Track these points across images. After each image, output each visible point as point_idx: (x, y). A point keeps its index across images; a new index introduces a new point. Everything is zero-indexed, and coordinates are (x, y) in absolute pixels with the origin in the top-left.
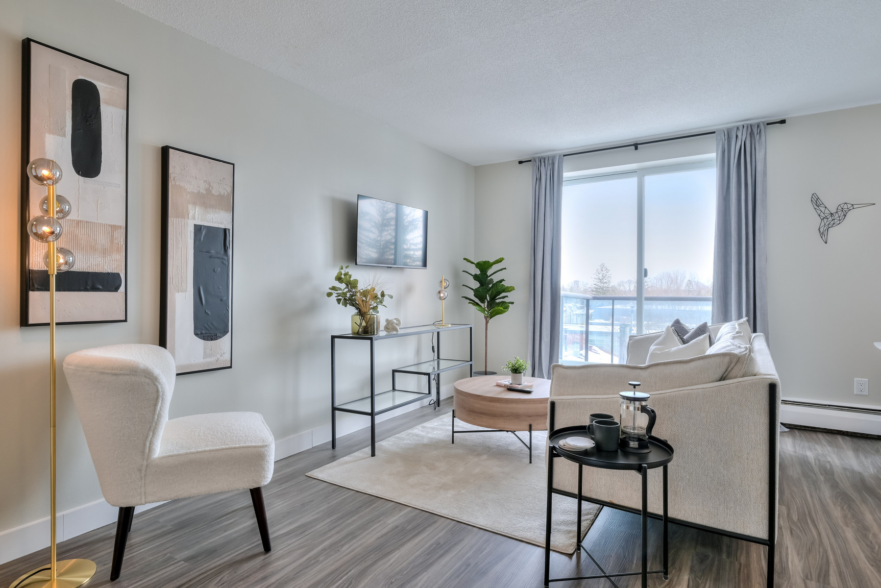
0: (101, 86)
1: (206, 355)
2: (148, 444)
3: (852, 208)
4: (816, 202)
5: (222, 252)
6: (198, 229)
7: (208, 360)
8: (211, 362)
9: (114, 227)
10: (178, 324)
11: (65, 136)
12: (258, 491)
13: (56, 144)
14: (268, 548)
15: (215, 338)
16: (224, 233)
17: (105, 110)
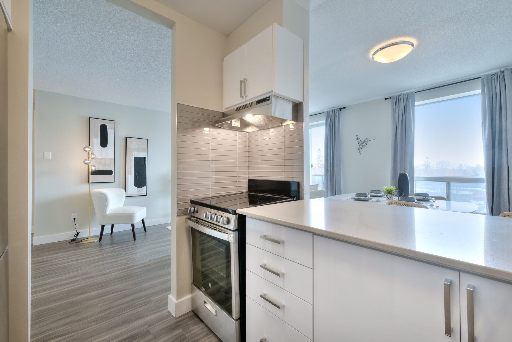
0: (108, 126)
1: (138, 192)
2: (105, 210)
3: (369, 140)
4: (358, 138)
5: (144, 164)
6: (136, 158)
7: (139, 193)
8: (140, 194)
9: (111, 159)
10: (129, 183)
11: (98, 138)
12: (133, 225)
13: (96, 140)
14: (135, 239)
15: (141, 187)
16: (144, 158)
17: (109, 131)
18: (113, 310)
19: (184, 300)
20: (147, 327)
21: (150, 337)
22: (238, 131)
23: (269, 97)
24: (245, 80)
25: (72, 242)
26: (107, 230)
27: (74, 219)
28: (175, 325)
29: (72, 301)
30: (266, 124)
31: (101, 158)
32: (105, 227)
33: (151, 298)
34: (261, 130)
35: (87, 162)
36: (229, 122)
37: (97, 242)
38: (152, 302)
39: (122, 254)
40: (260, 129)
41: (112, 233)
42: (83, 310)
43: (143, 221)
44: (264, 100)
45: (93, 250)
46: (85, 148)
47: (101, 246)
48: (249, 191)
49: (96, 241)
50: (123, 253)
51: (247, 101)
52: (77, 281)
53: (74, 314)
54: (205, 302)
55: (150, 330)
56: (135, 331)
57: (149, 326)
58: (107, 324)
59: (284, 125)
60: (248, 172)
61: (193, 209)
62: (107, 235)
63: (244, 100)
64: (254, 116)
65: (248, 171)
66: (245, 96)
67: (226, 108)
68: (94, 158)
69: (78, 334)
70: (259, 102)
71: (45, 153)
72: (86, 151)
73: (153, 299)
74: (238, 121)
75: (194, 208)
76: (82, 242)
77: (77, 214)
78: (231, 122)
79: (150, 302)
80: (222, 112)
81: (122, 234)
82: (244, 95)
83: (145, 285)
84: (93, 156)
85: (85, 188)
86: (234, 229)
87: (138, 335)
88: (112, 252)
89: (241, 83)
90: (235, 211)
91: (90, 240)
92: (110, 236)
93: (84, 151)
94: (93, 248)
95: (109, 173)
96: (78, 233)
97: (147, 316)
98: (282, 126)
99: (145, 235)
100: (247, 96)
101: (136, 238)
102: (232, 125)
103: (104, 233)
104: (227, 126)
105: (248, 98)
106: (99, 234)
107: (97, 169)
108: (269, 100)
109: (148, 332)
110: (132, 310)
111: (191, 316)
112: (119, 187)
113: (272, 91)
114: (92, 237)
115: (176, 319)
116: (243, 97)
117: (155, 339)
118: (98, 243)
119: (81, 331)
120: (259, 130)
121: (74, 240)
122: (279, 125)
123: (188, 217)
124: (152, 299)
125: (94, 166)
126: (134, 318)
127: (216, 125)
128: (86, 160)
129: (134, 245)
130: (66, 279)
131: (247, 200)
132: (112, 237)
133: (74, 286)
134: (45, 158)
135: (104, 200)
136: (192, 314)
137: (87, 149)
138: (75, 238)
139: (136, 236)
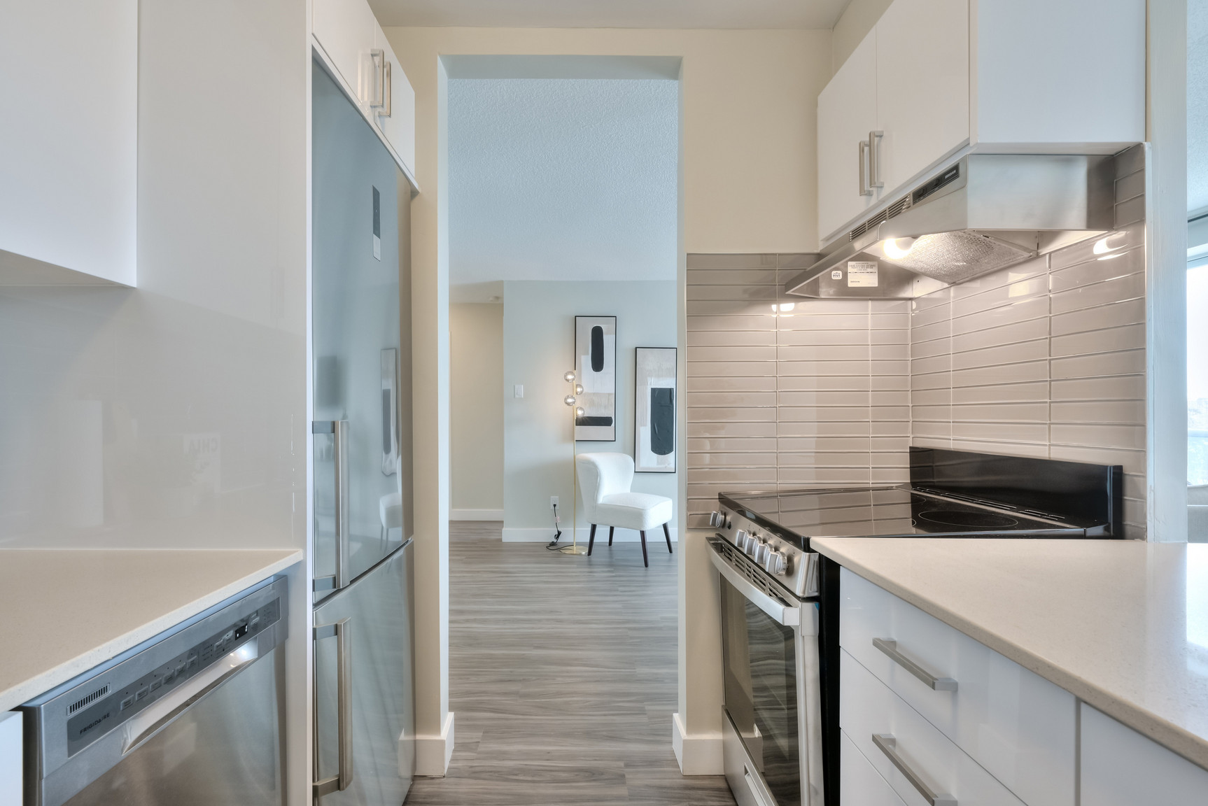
0: (603, 327)
1: (658, 463)
2: (595, 496)
5: (669, 402)
6: (653, 390)
7: (660, 466)
8: (663, 468)
9: (609, 394)
10: (642, 444)
11: (588, 354)
12: (643, 533)
13: (586, 359)
14: (646, 565)
15: (665, 454)
16: (671, 390)
17: (605, 337)
18: (575, 699)
19: (704, 741)
20: (621, 764)
21: (623, 791)
22: (870, 299)
23: (956, 168)
24: (876, 136)
25: (550, 548)
26: (602, 536)
27: (555, 505)
28: (680, 791)
29: (524, 654)
30: (974, 261)
31: (594, 394)
32: (597, 529)
33: (645, 703)
34: (954, 284)
35: (570, 400)
36: (837, 275)
37: (585, 555)
38: (645, 714)
39: (618, 590)
40: (949, 284)
41: (610, 543)
42: (534, 678)
43: (665, 526)
44: (939, 182)
45: (574, 570)
46: (565, 376)
47: (590, 564)
48: (914, 484)
49: (584, 553)
50: (620, 589)
51: (883, 201)
52: (540, 621)
53: (520, 681)
54: (746, 772)
55: (627, 776)
56: (600, 762)
57: (627, 766)
58: (560, 722)
59: (1050, 254)
60: (910, 424)
61: (720, 517)
62: (601, 544)
63: (874, 200)
64: (908, 245)
65: (911, 419)
66: (878, 187)
67: (823, 238)
68: (582, 392)
69: (516, 719)
70: (921, 194)
71: (516, 387)
72: (568, 380)
73: (649, 707)
74: (869, 270)
75: (725, 515)
76: (563, 551)
77: (557, 497)
78: (845, 275)
79: (642, 712)
80: (816, 251)
81: (626, 547)
82: (871, 185)
83: (643, 671)
84: (579, 390)
85: (566, 451)
86: (804, 592)
87: (602, 774)
88: (604, 581)
89: (862, 151)
90: (807, 541)
91: (575, 550)
92: (607, 548)
93: (565, 381)
94: (575, 566)
95: (606, 421)
96: (559, 533)
97: (629, 741)
98: (1038, 256)
99: (670, 560)
100: (882, 187)
101: (649, 563)
102: (850, 285)
103: (596, 540)
104: (832, 291)
105: (887, 190)
106: (588, 540)
107: (586, 415)
108: (956, 176)
109: (620, 779)
110: (605, 715)
111: (719, 789)
112: (625, 452)
113: (966, 144)
114: (578, 544)
115: (684, 779)
116: (869, 194)
117: (630, 800)
118: (586, 558)
119: (521, 717)
120: (946, 285)
121: (553, 544)
122: (1026, 255)
123: (712, 535)
124: (647, 708)
125: (581, 409)
126: (605, 733)
127: (790, 292)
128: (568, 397)
129: (646, 576)
130: (526, 612)
131: (907, 510)
132: (610, 550)
133: (533, 628)
134: (517, 396)
135: (593, 473)
136: (722, 784)
137: (570, 377)
138: (555, 541)
139: (649, 558)
